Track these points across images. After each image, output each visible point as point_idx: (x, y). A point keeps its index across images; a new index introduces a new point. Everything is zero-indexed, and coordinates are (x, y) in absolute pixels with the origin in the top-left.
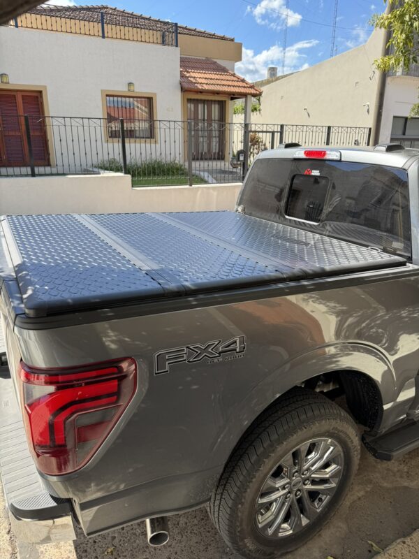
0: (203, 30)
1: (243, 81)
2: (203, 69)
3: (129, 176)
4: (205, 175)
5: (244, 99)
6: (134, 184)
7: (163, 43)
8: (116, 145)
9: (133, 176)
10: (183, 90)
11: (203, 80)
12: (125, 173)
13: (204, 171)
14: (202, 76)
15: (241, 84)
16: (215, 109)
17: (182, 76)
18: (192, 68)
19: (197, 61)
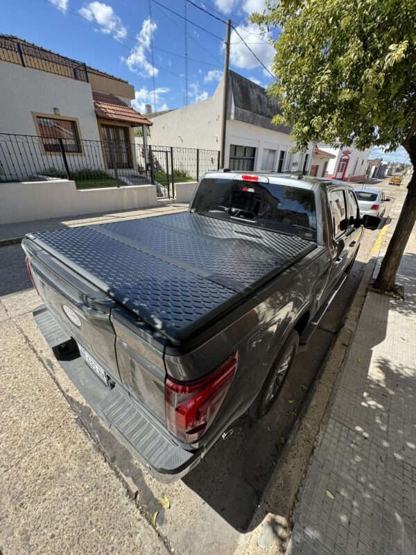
0: (104, 72)
1: (139, 114)
2: (109, 102)
3: (73, 182)
4: (125, 180)
5: (141, 127)
6: (78, 187)
7: (76, 78)
8: (58, 157)
9: (76, 180)
10: (98, 117)
11: (111, 110)
12: (70, 179)
13: (123, 176)
14: (110, 107)
15: (138, 116)
16: (121, 133)
17: (96, 107)
18: (102, 101)
19: (105, 96)
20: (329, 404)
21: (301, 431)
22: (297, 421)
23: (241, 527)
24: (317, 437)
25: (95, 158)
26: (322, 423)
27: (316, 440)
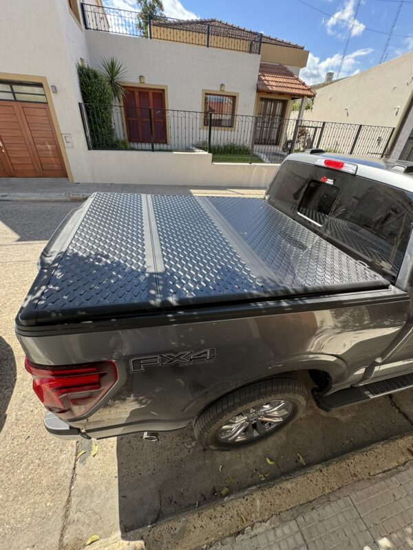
0: (281, 40)
1: (304, 84)
2: (276, 73)
3: (211, 154)
4: (262, 156)
5: (301, 99)
6: (214, 160)
7: (250, 51)
9: (214, 153)
10: (258, 91)
11: (274, 83)
12: (209, 152)
14: (273, 79)
15: (301, 87)
16: (279, 106)
17: (259, 79)
18: (268, 73)
19: (273, 67)
20: (309, 504)
21: (243, 501)
22: (254, 488)
23: (125, 526)
24: (257, 525)
25: (243, 133)
26: (277, 516)
27: (252, 526)
